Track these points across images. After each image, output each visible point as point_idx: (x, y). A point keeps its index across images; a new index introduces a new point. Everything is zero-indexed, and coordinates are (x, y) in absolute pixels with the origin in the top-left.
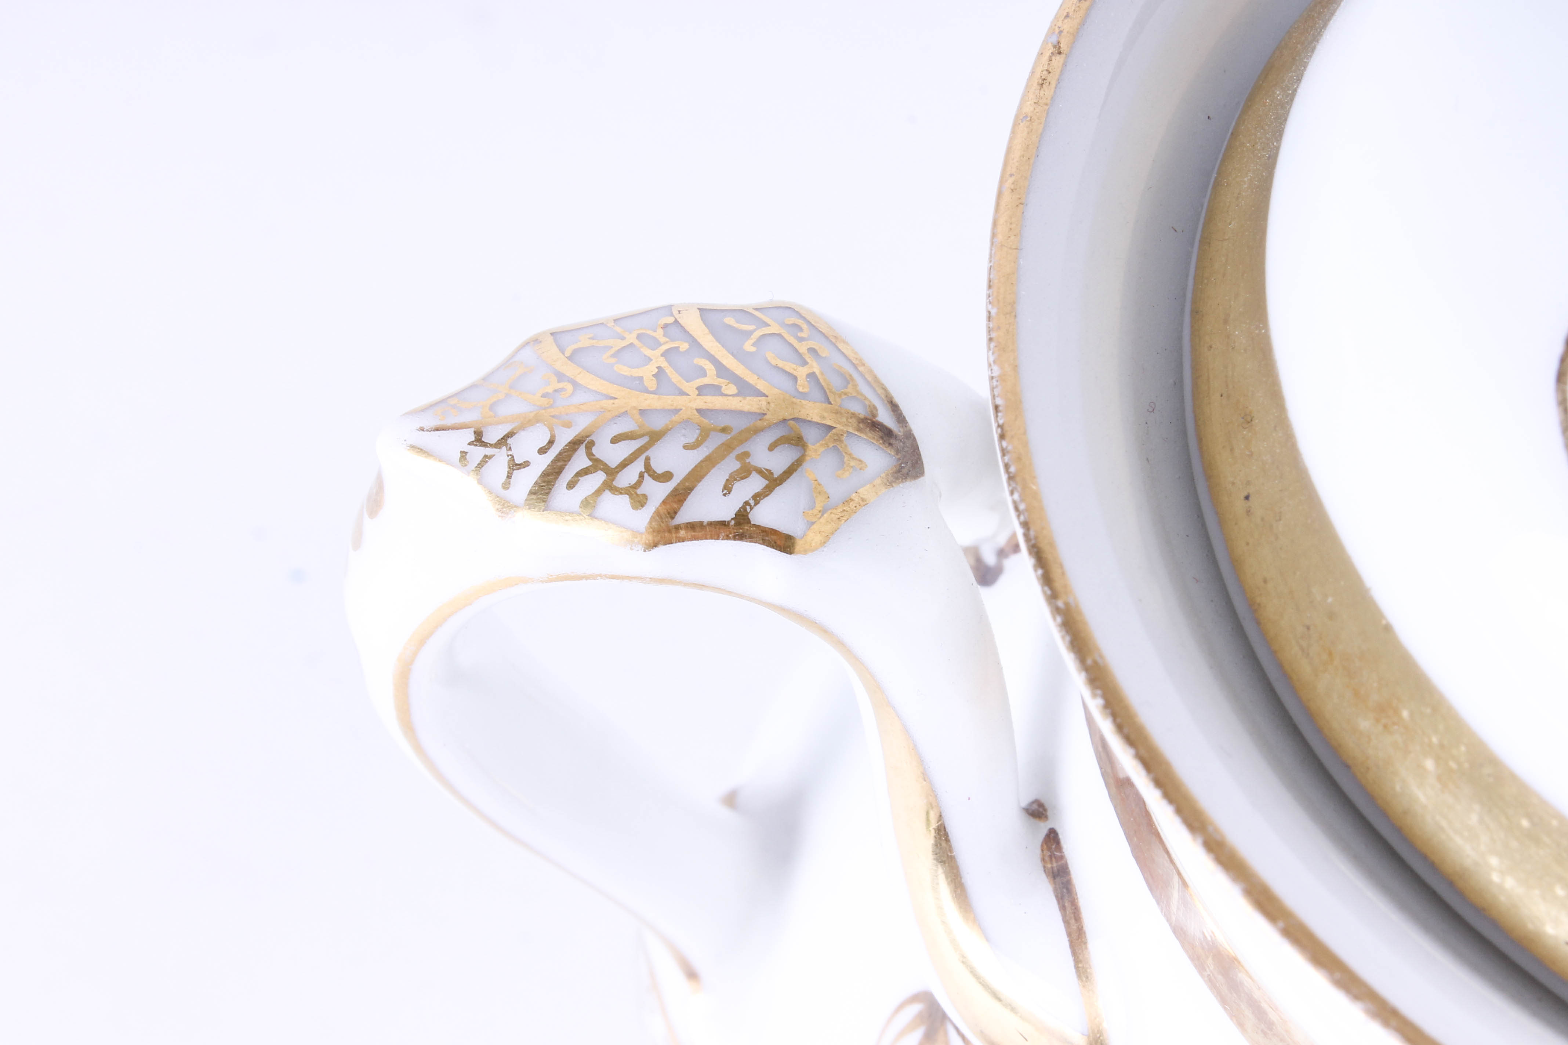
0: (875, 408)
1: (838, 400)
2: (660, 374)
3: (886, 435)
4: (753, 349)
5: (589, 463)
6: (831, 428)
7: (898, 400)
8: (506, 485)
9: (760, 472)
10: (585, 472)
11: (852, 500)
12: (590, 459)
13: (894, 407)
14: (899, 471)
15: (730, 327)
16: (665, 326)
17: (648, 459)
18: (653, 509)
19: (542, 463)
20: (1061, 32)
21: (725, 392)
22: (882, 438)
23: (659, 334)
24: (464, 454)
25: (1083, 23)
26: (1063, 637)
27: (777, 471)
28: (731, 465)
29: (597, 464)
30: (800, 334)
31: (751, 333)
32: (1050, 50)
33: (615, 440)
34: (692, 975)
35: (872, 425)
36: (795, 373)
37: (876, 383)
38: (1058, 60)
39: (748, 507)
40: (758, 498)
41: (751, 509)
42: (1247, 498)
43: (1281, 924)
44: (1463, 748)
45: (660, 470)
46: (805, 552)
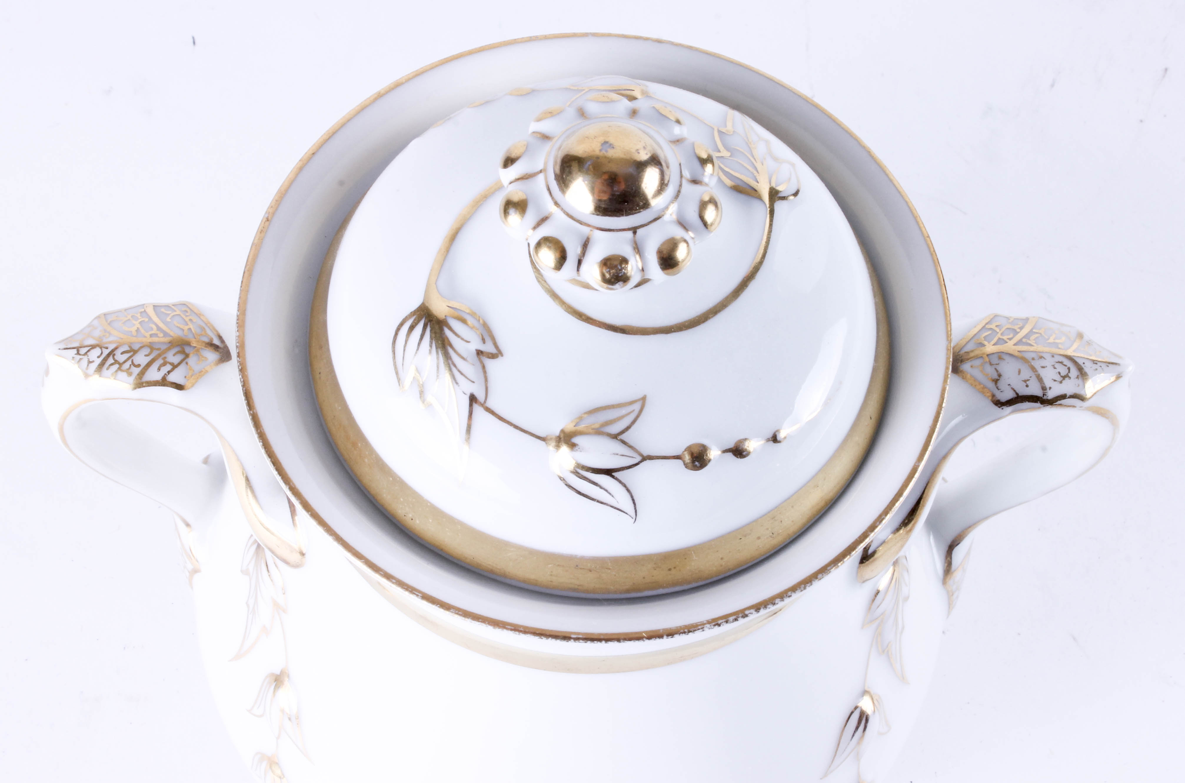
0: (212, 339)
1: (199, 337)
2: (138, 330)
3: (216, 348)
4: (170, 320)
5: (114, 361)
6: (195, 347)
7: (222, 335)
8: (87, 369)
9: (170, 364)
10: (112, 364)
11: (202, 371)
12: (114, 360)
13: (220, 338)
14: (221, 360)
15: (163, 312)
16: (141, 313)
17: (132, 360)
18: (134, 377)
19: (99, 360)
20: (269, 213)
21: (160, 336)
22: (214, 349)
23: (139, 315)
24: (73, 358)
25: (276, 209)
26: (252, 423)
27: (176, 362)
28: (160, 361)
29: (116, 362)
30: (187, 314)
31: (170, 314)
32: (265, 219)
33: (122, 353)
34: (188, 525)
35: (211, 345)
36: (183, 328)
37: (214, 329)
38: (267, 223)
39: (166, 376)
40: (169, 372)
41: (167, 376)
42: (320, 373)
43: (310, 513)
44: (374, 456)
45: (136, 364)
46: (189, 389)
